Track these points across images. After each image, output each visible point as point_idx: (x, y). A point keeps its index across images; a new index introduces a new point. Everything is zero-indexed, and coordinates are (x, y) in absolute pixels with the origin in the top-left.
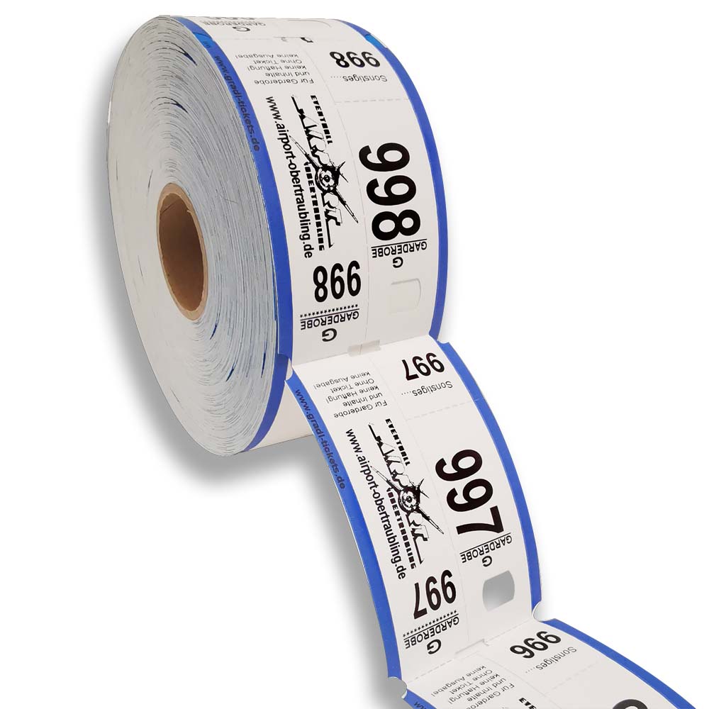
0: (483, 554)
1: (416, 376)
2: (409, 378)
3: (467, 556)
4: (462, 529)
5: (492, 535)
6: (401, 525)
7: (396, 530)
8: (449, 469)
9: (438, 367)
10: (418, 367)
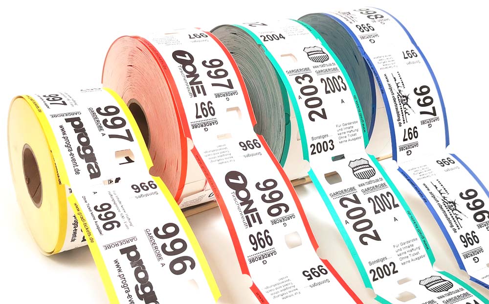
0: (429, 123)
1: (407, 58)
2: (405, 58)
3: (423, 123)
4: (422, 113)
5: (432, 117)
6: (401, 108)
7: (399, 110)
8: (418, 91)
9: (415, 55)
10: (408, 54)
